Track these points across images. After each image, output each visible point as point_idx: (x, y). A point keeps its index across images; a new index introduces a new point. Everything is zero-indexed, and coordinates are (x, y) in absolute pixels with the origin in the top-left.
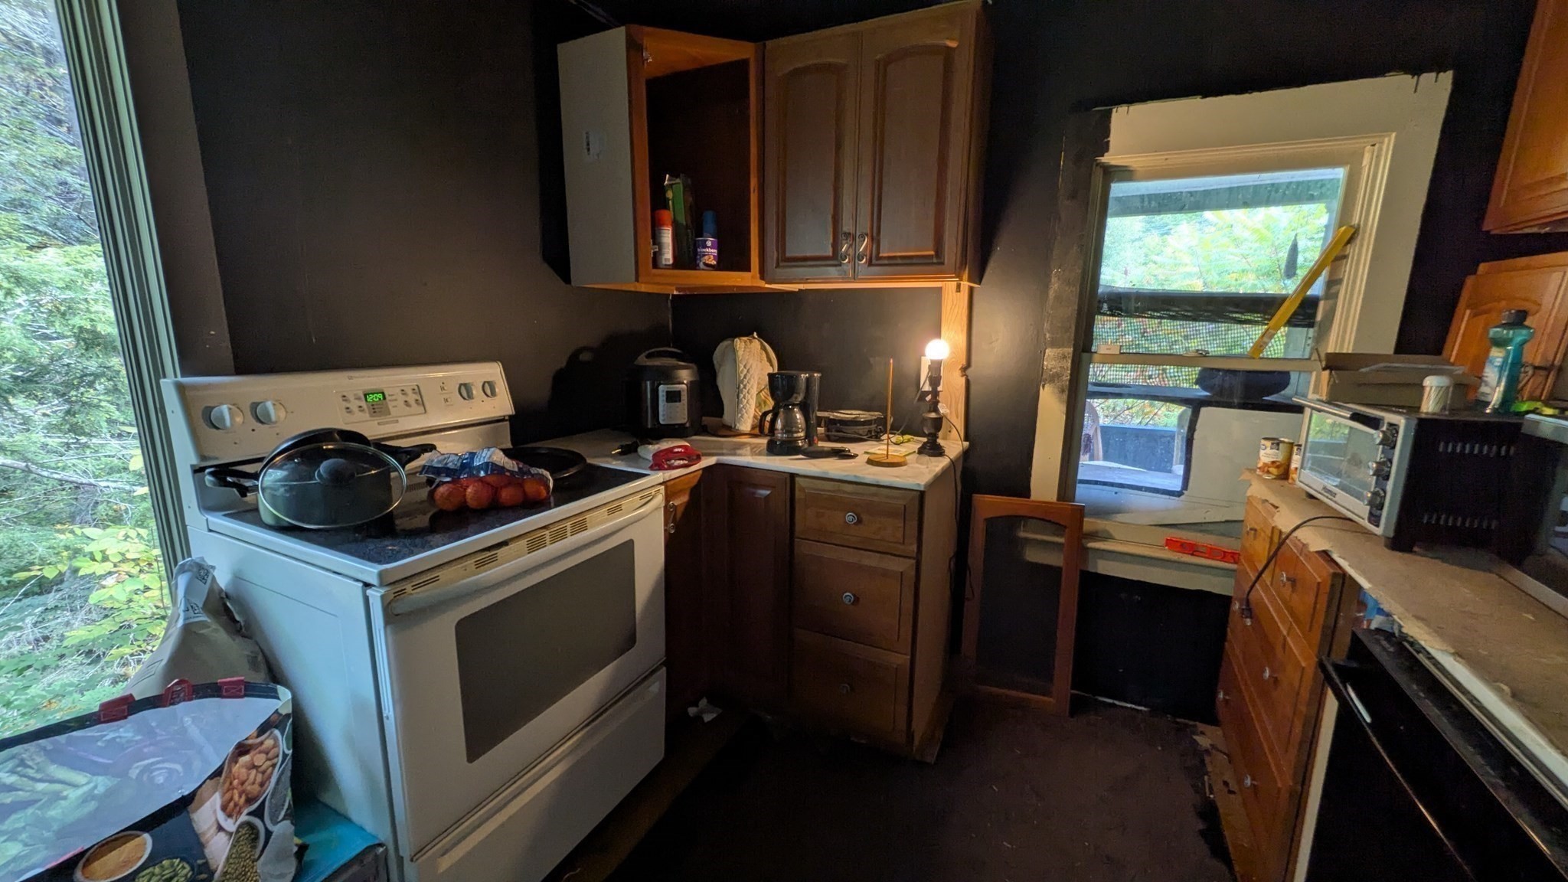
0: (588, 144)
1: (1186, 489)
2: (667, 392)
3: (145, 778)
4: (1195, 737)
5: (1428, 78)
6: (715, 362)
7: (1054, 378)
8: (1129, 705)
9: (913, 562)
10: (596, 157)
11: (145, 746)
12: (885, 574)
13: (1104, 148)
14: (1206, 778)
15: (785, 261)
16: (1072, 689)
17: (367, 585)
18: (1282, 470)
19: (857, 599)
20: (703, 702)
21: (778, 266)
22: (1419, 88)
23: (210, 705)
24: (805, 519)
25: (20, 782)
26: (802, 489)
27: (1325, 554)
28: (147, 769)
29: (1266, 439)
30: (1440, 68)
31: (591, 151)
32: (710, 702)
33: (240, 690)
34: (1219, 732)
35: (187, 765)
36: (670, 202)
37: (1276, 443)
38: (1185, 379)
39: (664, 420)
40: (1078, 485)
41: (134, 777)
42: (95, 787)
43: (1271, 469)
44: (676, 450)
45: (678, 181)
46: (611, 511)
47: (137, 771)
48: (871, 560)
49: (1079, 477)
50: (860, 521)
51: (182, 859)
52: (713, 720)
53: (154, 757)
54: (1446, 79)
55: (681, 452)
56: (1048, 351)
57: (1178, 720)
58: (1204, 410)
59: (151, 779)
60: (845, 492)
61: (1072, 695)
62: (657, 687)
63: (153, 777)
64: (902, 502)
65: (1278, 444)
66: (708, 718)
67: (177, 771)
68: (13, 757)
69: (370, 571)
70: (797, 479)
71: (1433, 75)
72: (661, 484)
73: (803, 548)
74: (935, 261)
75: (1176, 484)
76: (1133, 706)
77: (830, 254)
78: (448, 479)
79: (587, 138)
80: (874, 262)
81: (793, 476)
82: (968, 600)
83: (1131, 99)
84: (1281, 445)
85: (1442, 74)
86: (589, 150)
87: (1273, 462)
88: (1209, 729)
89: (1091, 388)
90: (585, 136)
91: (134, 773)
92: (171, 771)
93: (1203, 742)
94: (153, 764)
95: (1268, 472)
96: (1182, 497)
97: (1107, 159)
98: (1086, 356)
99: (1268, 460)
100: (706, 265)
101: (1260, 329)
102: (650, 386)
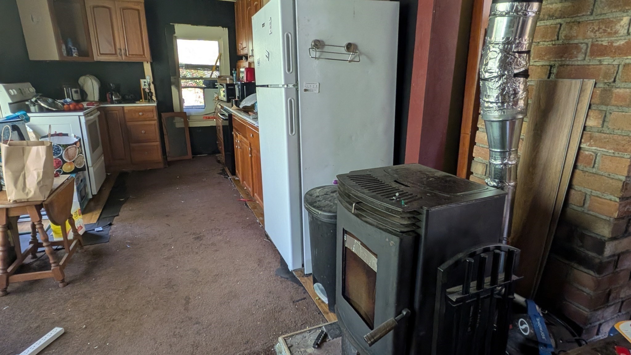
0: (32, 18)
1: (205, 107)
2: (74, 91)
5: (224, 28)
6: (80, 83)
7: (174, 84)
9: (156, 121)
10: (36, 23)
12: (151, 125)
13: (174, 33)
15: (100, 54)
16: (192, 155)
17: (79, 116)
19: (145, 132)
21: (98, 56)
22: (223, 30)
24: (128, 117)
26: (126, 110)
38: (201, 83)
40: (184, 109)
44: (93, 102)
48: (147, 123)
50: (143, 114)
56: (171, 77)
58: (205, 89)
60: (138, 109)
62: (103, 157)
69: (81, 113)
70: (125, 108)
74: (143, 56)
76: (205, 155)
77: (114, 53)
78: (66, 104)
79: (32, 16)
80: (128, 56)
81: (123, 107)
82: (166, 135)
83: (177, 23)
85: (226, 28)
86: (33, 20)
89: (182, 86)
96: (205, 109)
97: (175, 35)
98: (179, 78)
99: (216, 96)
100: (76, 55)
101: (211, 72)
102: (66, 89)
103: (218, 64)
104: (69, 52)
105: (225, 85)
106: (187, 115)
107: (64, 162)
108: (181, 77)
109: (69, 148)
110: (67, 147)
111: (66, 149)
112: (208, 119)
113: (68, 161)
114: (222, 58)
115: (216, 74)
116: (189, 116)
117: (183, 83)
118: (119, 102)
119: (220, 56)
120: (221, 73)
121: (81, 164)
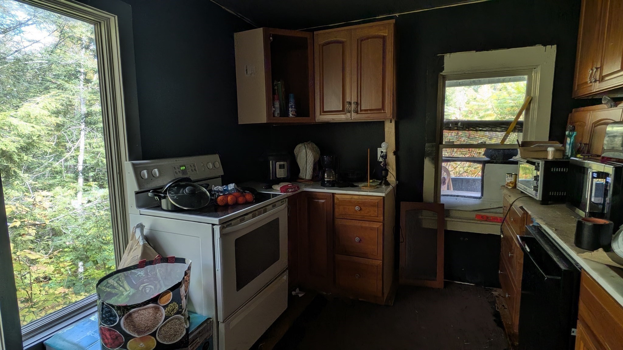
0: (247, 70)
1: (483, 196)
2: (279, 165)
3: (143, 290)
4: (492, 292)
5: (549, 47)
6: (295, 153)
7: (429, 155)
8: (467, 284)
9: (381, 224)
10: (250, 75)
11: (145, 279)
12: (372, 229)
13: (442, 69)
14: (496, 304)
15: (323, 113)
16: (444, 279)
17: (213, 225)
18: (513, 185)
19: (360, 240)
20: (297, 290)
21: (320, 115)
22: (546, 50)
23: (164, 264)
24: (338, 211)
25: (117, 286)
26: (338, 199)
27: (521, 208)
28: (144, 287)
29: (508, 174)
30: (552, 44)
31: (248, 73)
32: (300, 290)
33: (173, 260)
34: (501, 290)
35: (155, 286)
36: (276, 91)
37: (511, 175)
38: (480, 153)
39: (278, 176)
40: (441, 197)
41: (140, 290)
42: (130, 293)
43: (510, 185)
44: (289, 186)
45: (280, 82)
46: (273, 206)
47: (142, 288)
48: (366, 224)
49: (441, 194)
50: (361, 209)
51: (177, 303)
52: (303, 296)
53: (147, 283)
54: (555, 47)
55: (290, 186)
56: (426, 144)
57: (486, 288)
58: (486, 165)
59: (145, 291)
60: (355, 199)
61: (444, 281)
62: (285, 277)
63: (146, 290)
64: (377, 201)
65: (512, 175)
66: (300, 295)
67: (152, 288)
68: (117, 277)
69: (216, 220)
70: (336, 196)
71: (550, 46)
72: (286, 198)
73: (338, 222)
74: (383, 111)
75: (479, 195)
76: (469, 284)
77: (341, 109)
78: (222, 194)
79: (246, 68)
80: (359, 112)
81: (333, 194)
82: (402, 242)
83: (451, 52)
84: (513, 175)
85: (553, 46)
86: (247, 72)
87: (511, 182)
88: (498, 290)
89: (443, 158)
90: (245, 66)
91: (140, 288)
92: (151, 288)
93: (495, 293)
94: (146, 285)
95: (509, 186)
96: (481, 199)
97: (443, 73)
98: (441, 146)
99: (509, 181)
100: (293, 115)
101: (504, 134)
102: (272, 162)
103: (522, 118)
104: (284, 113)
105: (541, 164)
106: (445, 208)
107: (128, 337)
108: (444, 143)
109: (134, 312)
110: (130, 309)
111: (126, 315)
112: (486, 221)
113: (136, 336)
114: (534, 106)
115: (514, 138)
116: (448, 211)
117: (446, 153)
118: (332, 184)
119: (530, 103)
120: (525, 136)
121: (175, 335)
